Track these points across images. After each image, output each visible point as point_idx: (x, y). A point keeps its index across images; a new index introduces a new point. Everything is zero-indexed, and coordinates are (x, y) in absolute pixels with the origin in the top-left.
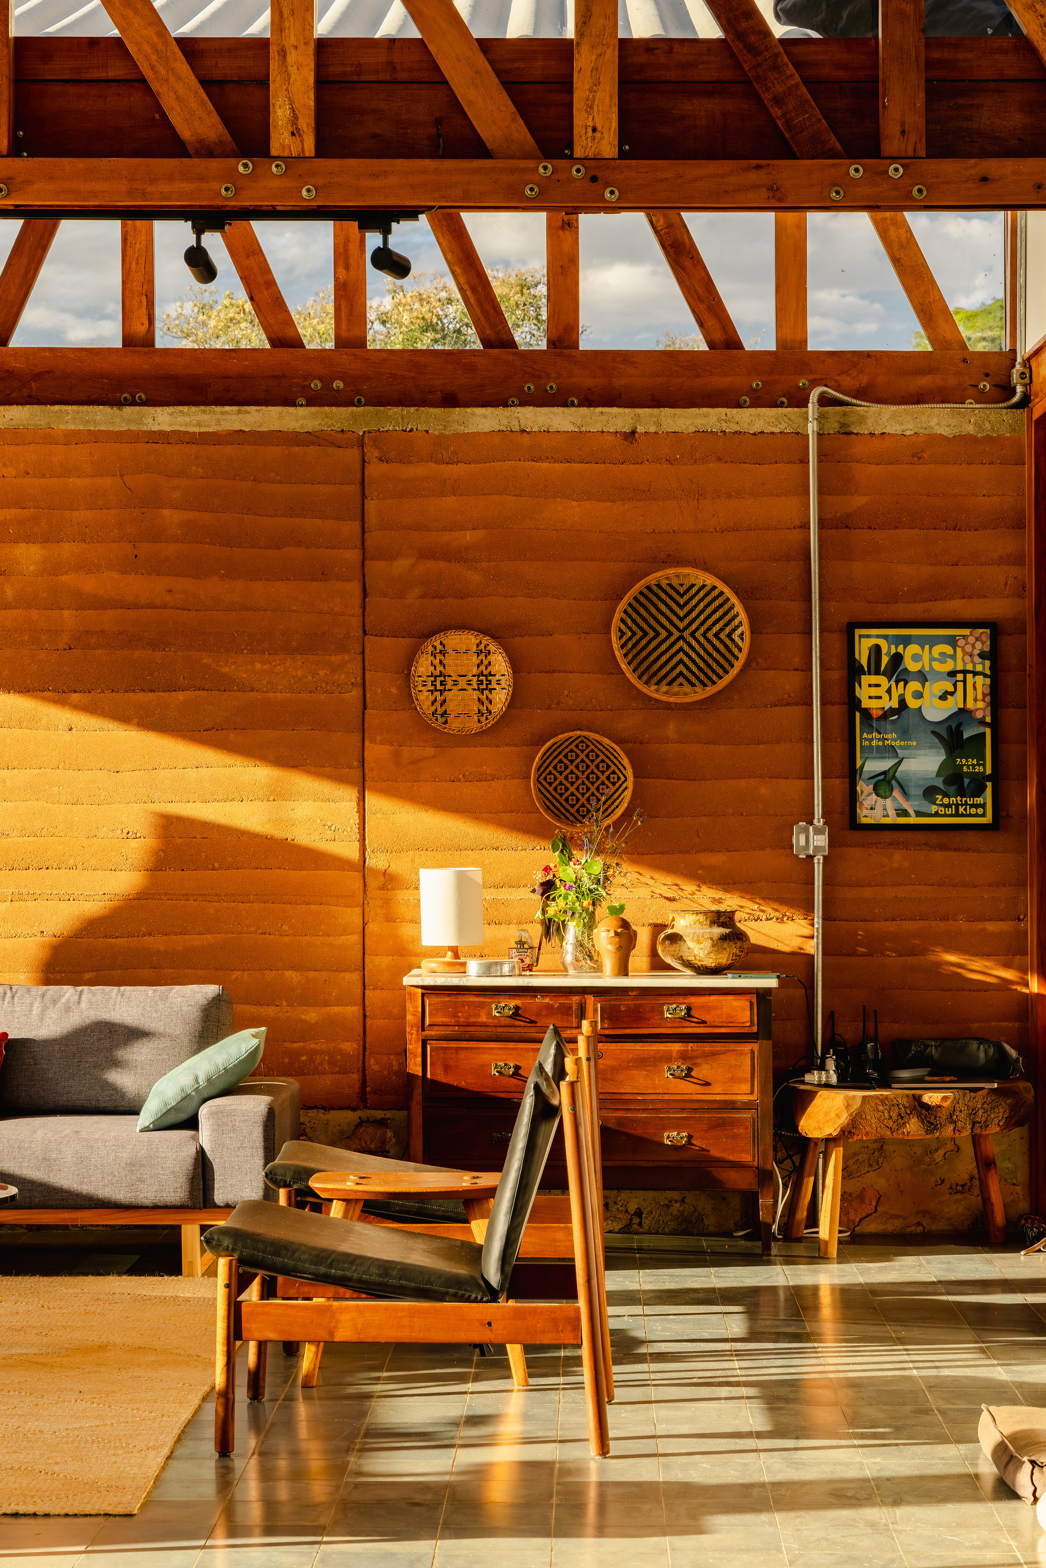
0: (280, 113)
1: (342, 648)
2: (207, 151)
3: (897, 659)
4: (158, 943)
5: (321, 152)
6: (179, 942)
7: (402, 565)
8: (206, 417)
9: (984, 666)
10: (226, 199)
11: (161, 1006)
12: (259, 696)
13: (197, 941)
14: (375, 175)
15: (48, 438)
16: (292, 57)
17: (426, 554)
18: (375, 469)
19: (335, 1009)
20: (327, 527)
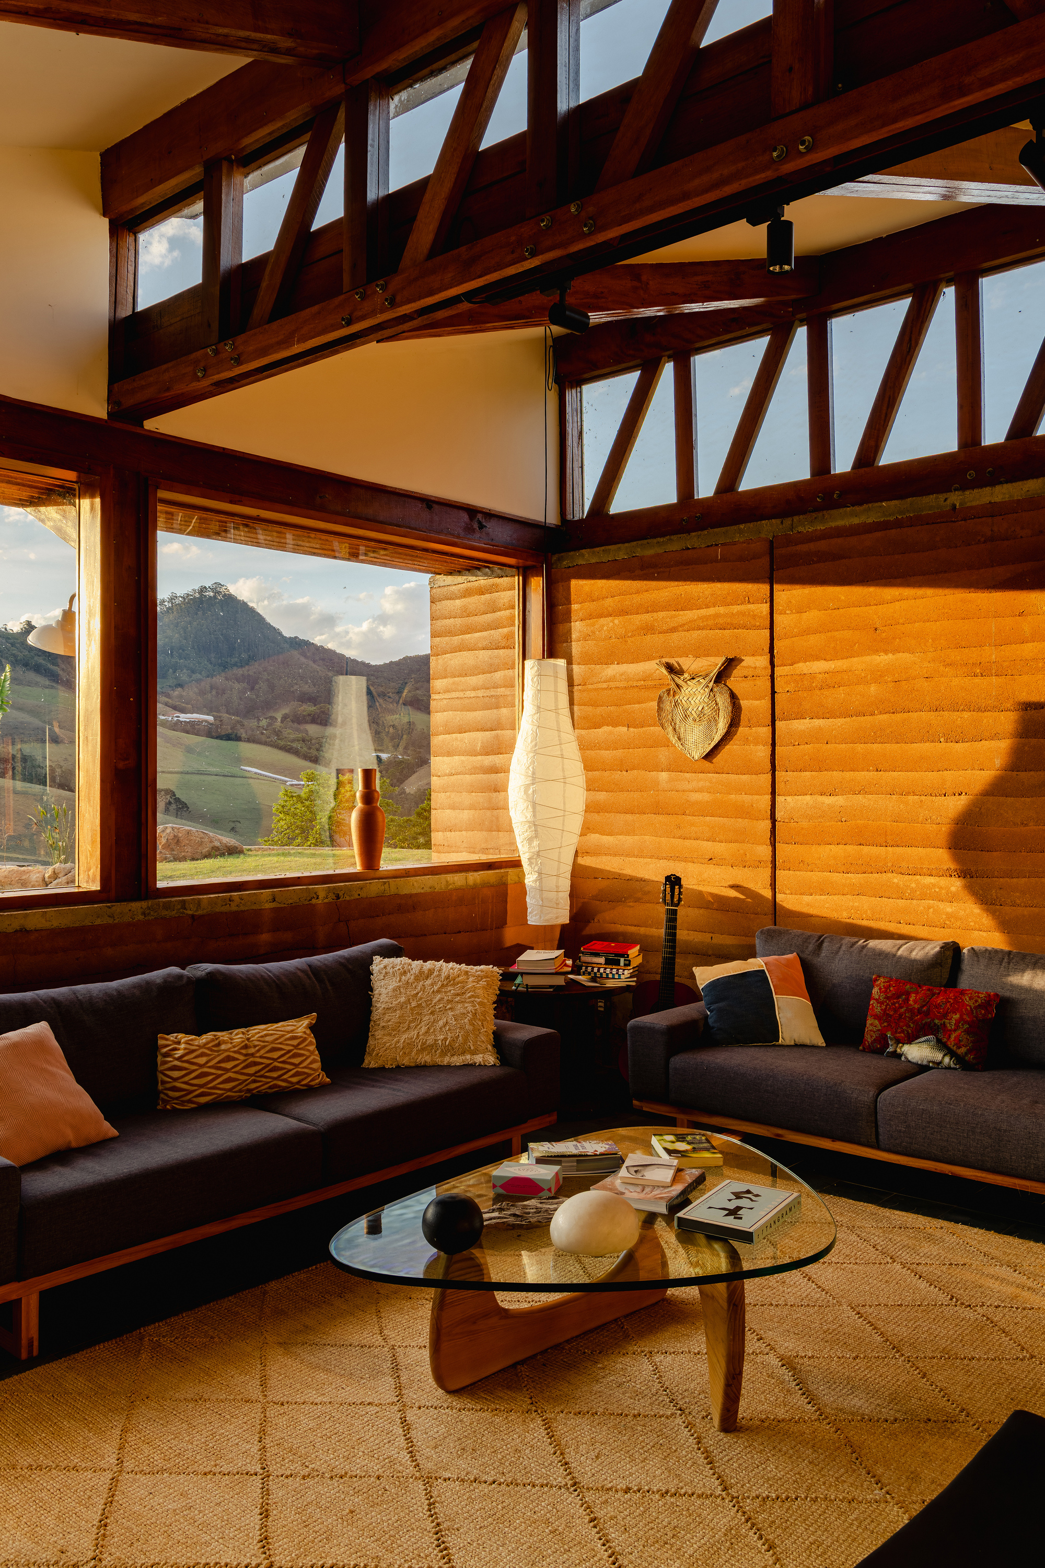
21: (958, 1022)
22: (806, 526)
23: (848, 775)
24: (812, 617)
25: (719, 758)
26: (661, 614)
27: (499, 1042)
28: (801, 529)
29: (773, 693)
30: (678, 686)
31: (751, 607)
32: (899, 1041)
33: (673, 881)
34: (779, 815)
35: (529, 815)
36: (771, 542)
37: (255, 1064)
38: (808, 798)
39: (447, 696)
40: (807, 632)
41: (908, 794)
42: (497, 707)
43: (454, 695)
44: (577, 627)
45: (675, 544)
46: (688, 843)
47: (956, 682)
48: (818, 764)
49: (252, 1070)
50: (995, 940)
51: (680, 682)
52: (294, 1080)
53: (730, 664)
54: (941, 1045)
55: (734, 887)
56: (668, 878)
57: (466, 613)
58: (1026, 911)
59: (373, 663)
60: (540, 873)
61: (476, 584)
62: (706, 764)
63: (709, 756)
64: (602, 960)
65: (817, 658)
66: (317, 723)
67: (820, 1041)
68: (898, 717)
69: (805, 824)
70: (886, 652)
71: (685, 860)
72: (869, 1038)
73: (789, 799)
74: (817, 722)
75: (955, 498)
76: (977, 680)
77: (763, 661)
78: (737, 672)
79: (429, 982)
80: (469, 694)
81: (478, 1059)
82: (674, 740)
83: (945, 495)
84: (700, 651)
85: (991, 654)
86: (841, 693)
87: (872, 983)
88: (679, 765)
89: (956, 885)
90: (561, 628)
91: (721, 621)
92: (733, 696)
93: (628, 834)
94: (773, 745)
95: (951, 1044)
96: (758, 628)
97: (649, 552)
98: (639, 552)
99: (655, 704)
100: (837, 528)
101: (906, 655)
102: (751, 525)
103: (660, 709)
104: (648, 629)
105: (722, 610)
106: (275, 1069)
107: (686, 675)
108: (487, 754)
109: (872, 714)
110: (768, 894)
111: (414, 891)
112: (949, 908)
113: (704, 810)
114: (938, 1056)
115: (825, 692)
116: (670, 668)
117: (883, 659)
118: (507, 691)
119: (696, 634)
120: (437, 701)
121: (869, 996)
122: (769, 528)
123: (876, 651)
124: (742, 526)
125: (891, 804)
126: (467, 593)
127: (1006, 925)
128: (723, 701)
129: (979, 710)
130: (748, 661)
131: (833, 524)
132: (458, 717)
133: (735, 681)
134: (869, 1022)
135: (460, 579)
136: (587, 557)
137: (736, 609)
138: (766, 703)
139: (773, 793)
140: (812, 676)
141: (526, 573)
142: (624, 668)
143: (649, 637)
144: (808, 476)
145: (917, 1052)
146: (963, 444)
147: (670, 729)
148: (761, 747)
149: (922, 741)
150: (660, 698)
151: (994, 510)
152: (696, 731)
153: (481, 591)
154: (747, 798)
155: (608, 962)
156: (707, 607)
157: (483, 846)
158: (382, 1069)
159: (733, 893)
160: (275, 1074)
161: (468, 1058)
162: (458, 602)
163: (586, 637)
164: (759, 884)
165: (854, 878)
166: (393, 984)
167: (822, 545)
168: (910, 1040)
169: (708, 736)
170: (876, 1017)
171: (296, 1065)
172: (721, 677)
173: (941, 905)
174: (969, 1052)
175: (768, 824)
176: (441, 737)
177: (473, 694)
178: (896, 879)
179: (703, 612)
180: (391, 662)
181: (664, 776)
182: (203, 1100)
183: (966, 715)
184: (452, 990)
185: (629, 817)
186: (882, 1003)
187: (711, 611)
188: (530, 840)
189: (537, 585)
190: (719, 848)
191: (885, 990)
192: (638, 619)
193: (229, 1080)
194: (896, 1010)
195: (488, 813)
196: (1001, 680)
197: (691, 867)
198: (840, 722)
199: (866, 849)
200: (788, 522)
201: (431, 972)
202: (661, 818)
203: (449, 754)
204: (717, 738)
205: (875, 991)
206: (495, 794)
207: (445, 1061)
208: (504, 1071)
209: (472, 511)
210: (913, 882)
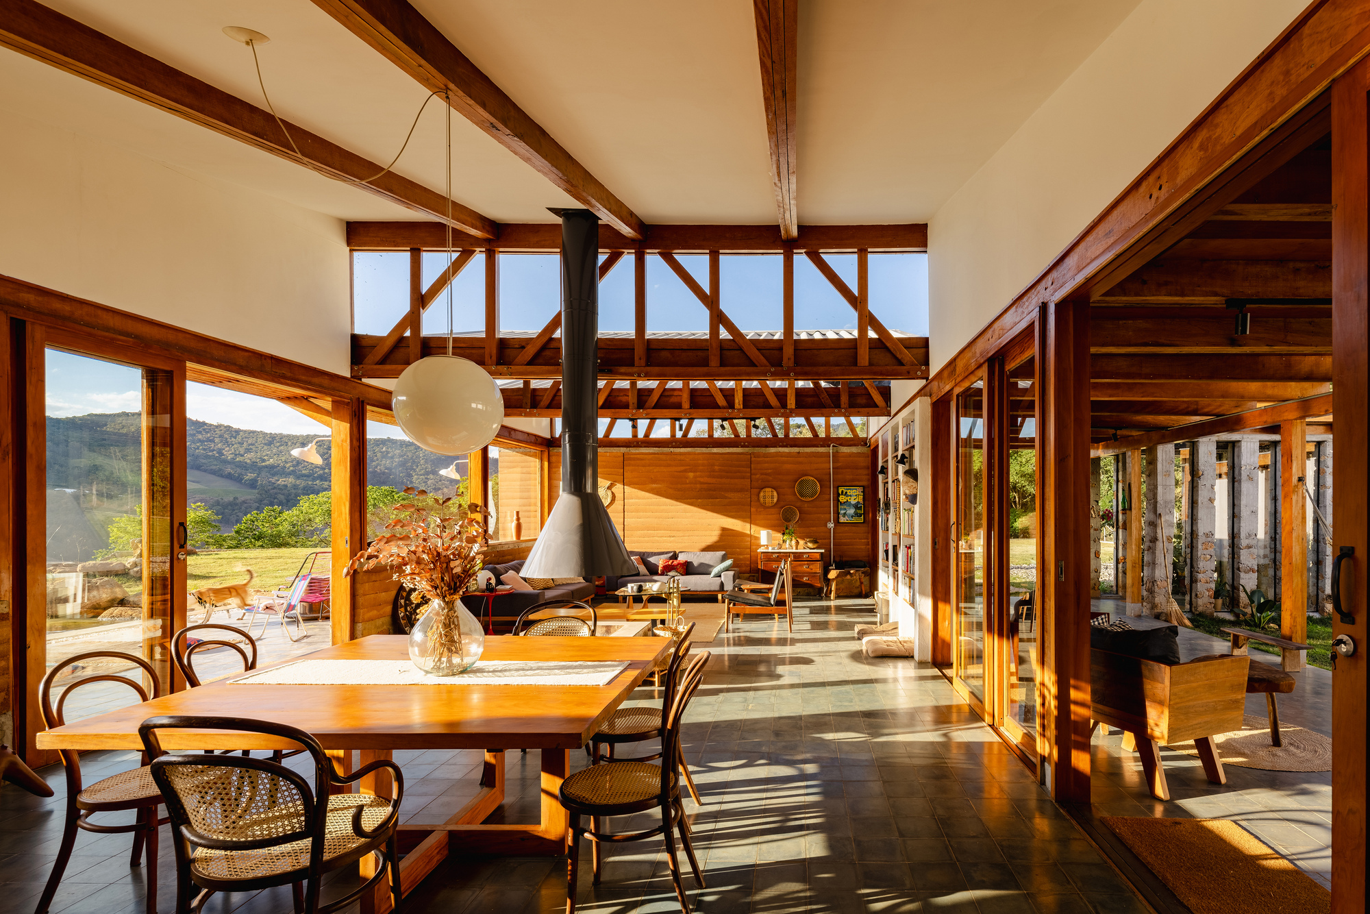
0: (737, 401)
1: (747, 491)
2: (724, 408)
3: (846, 492)
5: (744, 408)
7: (758, 476)
8: (722, 449)
9: (862, 494)
10: (727, 416)
11: (715, 555)
12: (733, 500)
13: (721, 544)
14: (753, 411)
15: (695, 454)
17: (762, 474)
18: (753, 459)
19: (746, 556)
20: (744, 469)
21: (679, 566)
22: (633, 450)
23: (645, 513)
24: (635, 474)
28: (631, 451)
29: (624, 492)
31: (618, 470)
32: (667, 572)
34: (625, 524)
36: (624, 454)
38: (633, 519)
40: (634, 477)
41: (660, 518)
42: (529, 492)
48: (637, 511)
53: (612, 485)
54: (677, 572)
57: (514, 462)
67: (648, 574)
69: (633, 525)
70: (654, 484)
72: (660, 572)
73: (628, 519)
74: (636, 500)
75: (672, 449)
76: (676, 492)
77: (622, 484)
83: (669, 449)
85: (679, 486)
87: (659, 561)
91: (609, 473)
92: (612, 493)
94: (625, 505)
95: (679, 571)
96: (620, 476)
100: (642, 452)
101: (659, 486)
102: (618, 448)
105: (609, 470)
108: (524, 506)
109: (651, 499)
112: (670, 545)
114: (676, 574)
117: (654, 486)
120: (501, 489)
121: (659, 563)
122: (623, 450)
123: (652, 484)
124: (615, 449)
125: (655, 520)
126: (515, 456)
128: (610, 494)
130: (617, 484)
131: (639, 451)
133: (613, 489)
134: (659, 569)
135: (511, 451)
137: (613, 470)
138: (622, 495)
139: (624, 518)
141: (542, 452)
145: (671, 574)
146: (671, 437)
148: (621, 506)
149: (663, 506)
151: (681, 454)
156: (604, 468)
158: (559, 585)
162: (511, 458)
165: (647, 539)
167: (638, 456)
168: (670, 571)
170: (661, 568)
172: (610, 488)
173: (668, 544)
174: (683, 572)
175: (623, 526)
178: (657, 538)
179: (602, 470)
186: (662, 565)
187: (605, 470)
189: (546, 456)
191: (663, 562)
194: (666, 566)
196: (682, 492)
198: (642, 500)
199: (649, 532)
200: (628, 449)
204: (607, 504)
207: (573, 582)
208: (588, 583)
209: (535, 436)
210: (661, 539)
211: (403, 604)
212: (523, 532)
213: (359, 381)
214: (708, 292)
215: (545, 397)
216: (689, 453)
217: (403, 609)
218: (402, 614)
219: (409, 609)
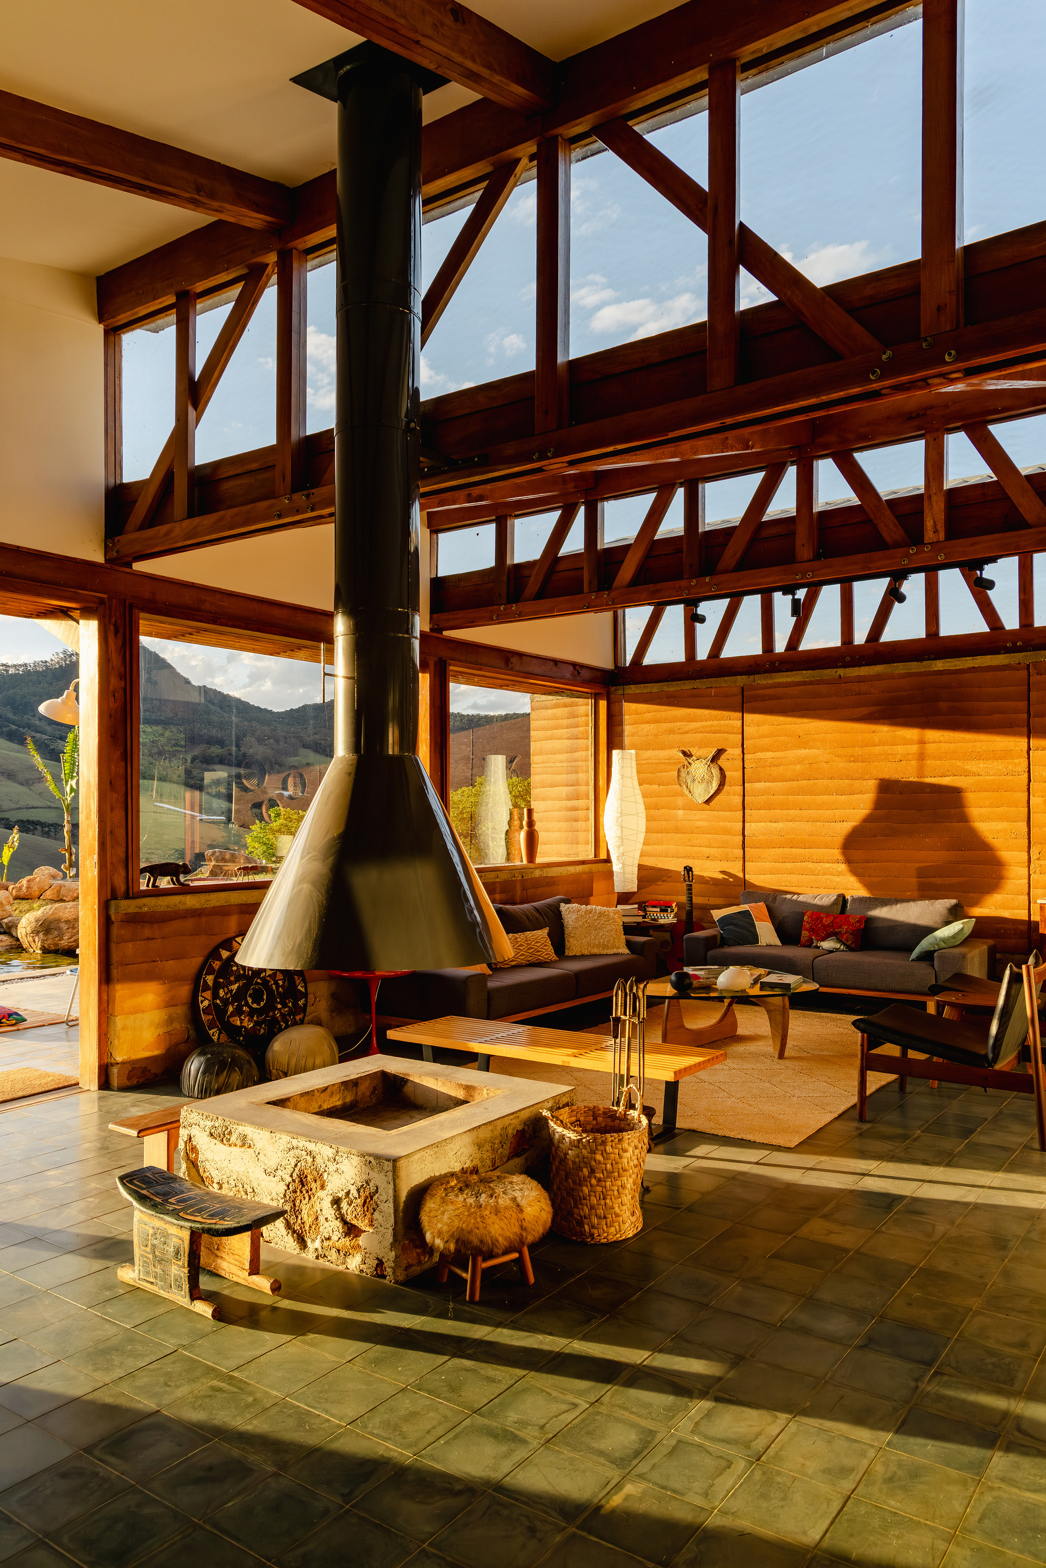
0: (929, 524)
1: (1019, 757)
2: (897, 545)
4: (938, 881)
5: (948, 537)
6: (947, 881)
8: (958, 663)
10: (904, 565)
11: (930, 908)
12: (982, 778)
13: (954, 880)
14: (973, 545)
16: (934, 499)
18: (1034, 678)
19: (1016, 911)
20: (1012, 704)
21: (846, 929)
22: (762, 680)
23: (785, 812)
24: (765, 729)
25: (712, 803)
26: (679, 724)
27: (629, 944)
28: (759, 682)
29: (744, 768)
30: (689, 763)
31: (732, 722)
32: (819, 940)
33: (688, 869)
34: (746, 833)
35: (619, 833)
36: (743, 688)
37: (532, 948)
38: (763, 824)
39: (542, 765)
40: (763, 736)
41: (816, 821)
42: (577, 772)
43: (547, 765)
44: (628, 729)
45: (687, 685)
46: (695, 848)
47: (841, 765)
48: (769, 807)
49: (531, 951)
50: (863, 893)
51: (690, 761)
52: (546, 957)
53: (720, 752)
54: (839, 940)
55: (723, 872)
56: (685, 868)
57: (554, 718)
58: (876, 879)
59: (275, 710)
60: (623, 864)
61: (562, 701)
62: (706, 806)
63: (708, 802)
64: (658, 910)
65: (768, 750)
66: (224, 764)
67: (778, 943)
68: (811, 782)
69: (761, 837)
70: (805, 748)
71: (693, 858)
72: (803, 940)
73: (752, 824)
74: (768, 784)
75: (841, 672)
76: (851, 764)
77: (738, 751)
78: (724, 757)
79: (591, 915)
80: (557, 764)
81: (621, 951)
82: (687, 793)
83: (836, 670)
84: (702, 745)
85: (858, 751)
86: (781, 769)
87: (804, 914)
88: (690, 807)
89: (843, 867)
90: (618, 729)
91: (713, 728)
92: (721, 769)
93: (659, 844)
94: (744, 796)
95: (843, 940)
96: (736, 733)
97: (672, 689)
98: (666, 689)
99: (676, 773)
100: (779, 683)
101: (816, 750)
102: (731, 678)
103: (679, 776)
104: (671, 732)
105: (715, 723)
106: (538, 951)
107: (694, 758)
108: (569, 800)
109: (798, 780)
110: (741, 875)
111: (554, 875)
112: (837, 879)
113: (704, 831)
114: (838, 946)
115: (772, 768)
116: (684, 753)
117: (803, 752)
118: (583, 764)
119: (700, 735)
120: (534, 768)
121: (803, 920)
122: (742, 680)
123: (800, 748)
124: (726, 678)
125: (807, 827)
126: (556, 706)
127: (868, 886)
128: (716, 772)
129: (853, 779)
130: (729, 751)
131: (777, 681)
132: (548, 778)
133: (722, 762)
134: (803, 932)
135: (550, 697)
136: (632, 689)
137: (722, 722)
138: (740, 773)
139: (744, 821)
140: (765, 760)
141: (596, 697)
142: (656, 752)
143: (671, 736)
144: (761, 653)
145: (827, 945)
146: (843, 643)
147: (685, 787)
148: (737, 797)
149: (823, 795)
150: (679, 769)
151: (861, 680)
152: (700, 788)
153: (565, 706)
154: (729, 824)
155: (662, 911)
156: (706, 721)
157: (567, 853)
159: (721, 876)
160: (539, 954)
161: (615, 951)
162: (550, 711)
163: (633, 735)
164: (736, 869)
165: (788, 865)
166: (574, 916)
167: (772, 692)
168: (823, 940)
169: (707, 790)
170: (806, 930)
171: (546, 950)
172: (715, 759)
173: (834, 878)
174: (852, 943)
175: (741, 837)
176: (538, 790)
177: (560, 765)
178: (810, 865)
179: (704, 723)
180: (292, 710)
181: (681, 812)
182: (513, 963)
183: (846, 781)
184: (604, 919)
185: (659, 835)
186: (809, 923)
187: (709, 723)
188: (618, 847)
189: (603, 704)
190: (713, 851)
191: (811, 917)
192: (665, 726)
193: (522, 955)
194: (816, 926)
195: (570, 834)
196: (864, 764)
197: (696, 861)
198: (780, 784)
199: (794, 850)
200: (752, 677)
201: (591, 910)
202: (679, 835)
203: (544, 799)
204: (712, 792)
205: (806, 918)
206: (575, 823)
207: (605, 952)
208: (634, 956)
209: (575, 665)
210: (819, 866)
211: (210, 983)
212: (540, 848)
213: (128, 570)
214: (704, 184)
215: (532, 579)
216: (878, 677)
217: (208, 994)
218: (206, 1003)
219: (222, 993)
